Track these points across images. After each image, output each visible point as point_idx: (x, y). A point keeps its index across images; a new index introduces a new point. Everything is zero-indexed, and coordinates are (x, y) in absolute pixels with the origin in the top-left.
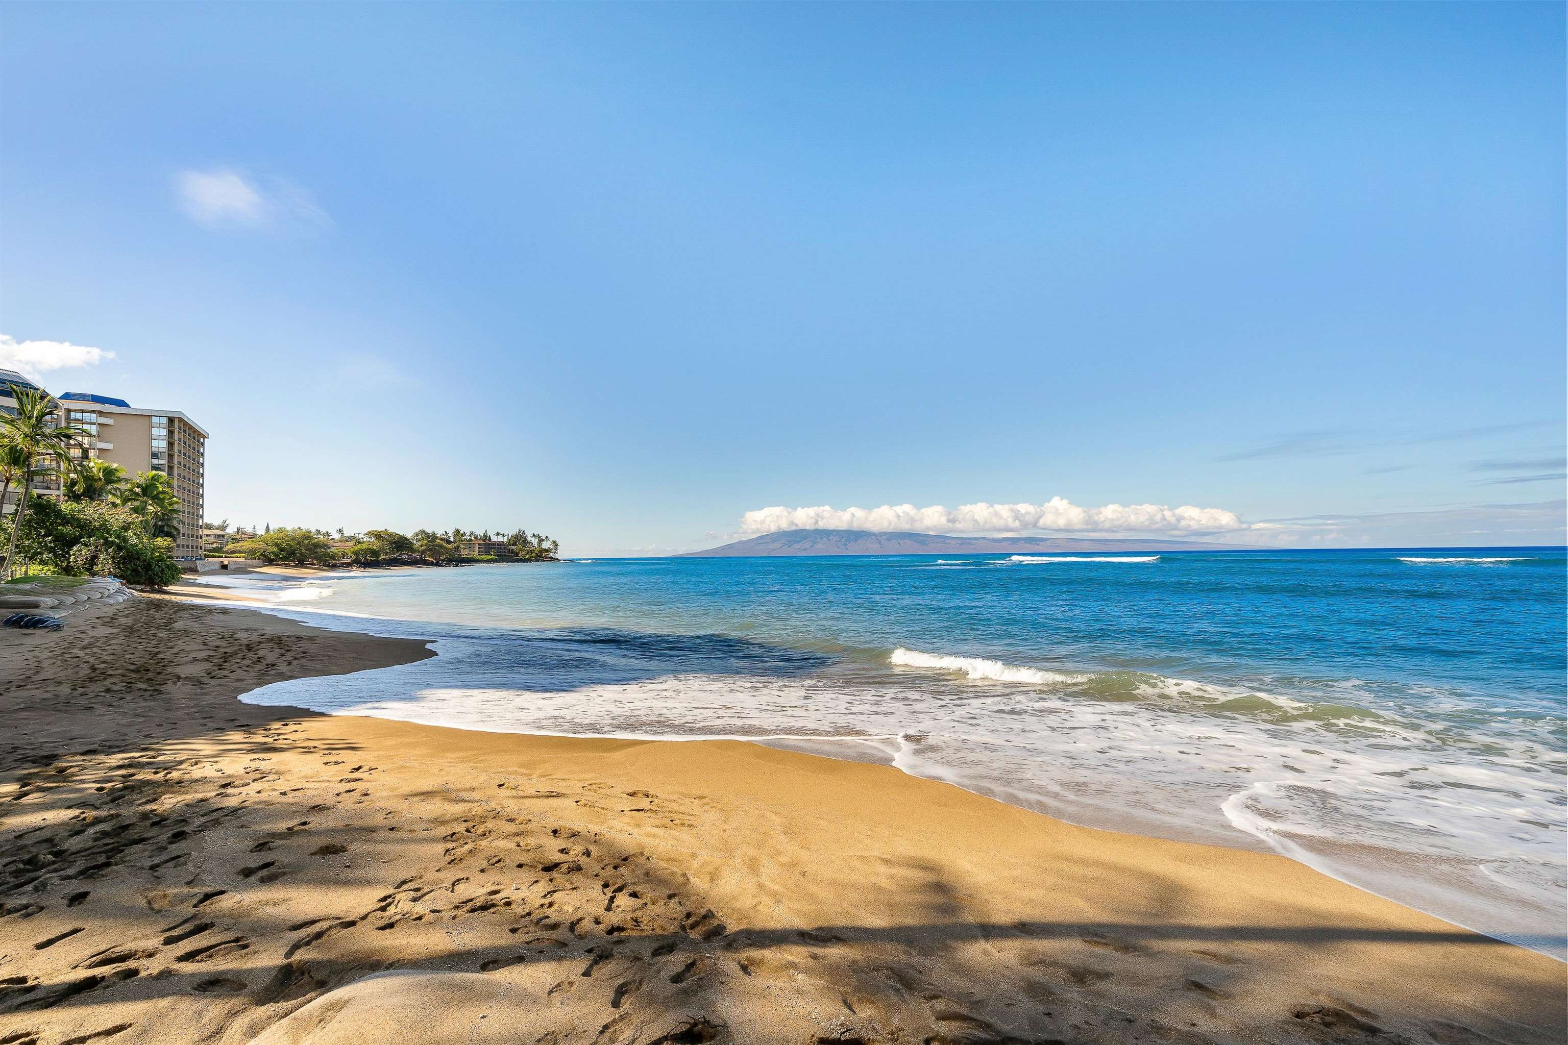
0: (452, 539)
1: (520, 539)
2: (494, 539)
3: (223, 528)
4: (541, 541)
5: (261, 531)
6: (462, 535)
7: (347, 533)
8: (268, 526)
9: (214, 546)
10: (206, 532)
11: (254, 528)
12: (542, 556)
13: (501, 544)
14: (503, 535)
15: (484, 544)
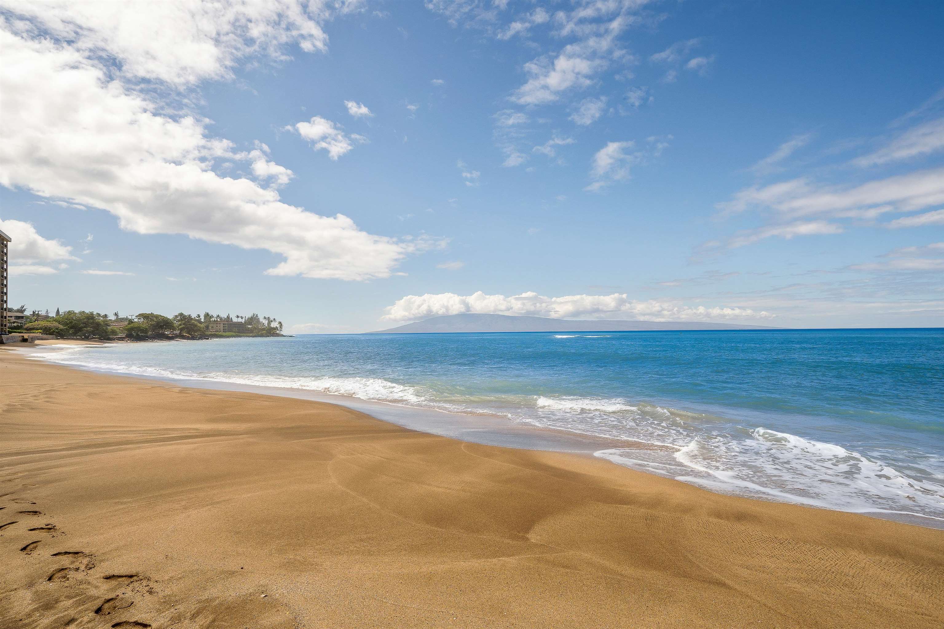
0: (203, 320)
1: (253, 319)
2: (235, 320)
3: (22, 310)
4: (270, 322)
5: (53, 314)
6: (211, 317)
7: (121, 316)
8: (58, 310)
9: (15, 324)
10: (9, 314)
11: (47, 311)
12: (271, 332)
13: (240, 324)
14: (242, 318)
15: (228, 324)
